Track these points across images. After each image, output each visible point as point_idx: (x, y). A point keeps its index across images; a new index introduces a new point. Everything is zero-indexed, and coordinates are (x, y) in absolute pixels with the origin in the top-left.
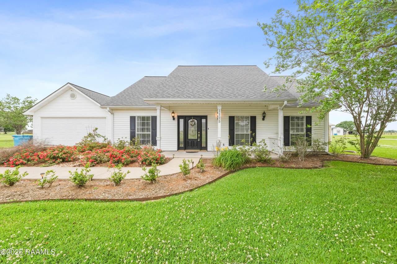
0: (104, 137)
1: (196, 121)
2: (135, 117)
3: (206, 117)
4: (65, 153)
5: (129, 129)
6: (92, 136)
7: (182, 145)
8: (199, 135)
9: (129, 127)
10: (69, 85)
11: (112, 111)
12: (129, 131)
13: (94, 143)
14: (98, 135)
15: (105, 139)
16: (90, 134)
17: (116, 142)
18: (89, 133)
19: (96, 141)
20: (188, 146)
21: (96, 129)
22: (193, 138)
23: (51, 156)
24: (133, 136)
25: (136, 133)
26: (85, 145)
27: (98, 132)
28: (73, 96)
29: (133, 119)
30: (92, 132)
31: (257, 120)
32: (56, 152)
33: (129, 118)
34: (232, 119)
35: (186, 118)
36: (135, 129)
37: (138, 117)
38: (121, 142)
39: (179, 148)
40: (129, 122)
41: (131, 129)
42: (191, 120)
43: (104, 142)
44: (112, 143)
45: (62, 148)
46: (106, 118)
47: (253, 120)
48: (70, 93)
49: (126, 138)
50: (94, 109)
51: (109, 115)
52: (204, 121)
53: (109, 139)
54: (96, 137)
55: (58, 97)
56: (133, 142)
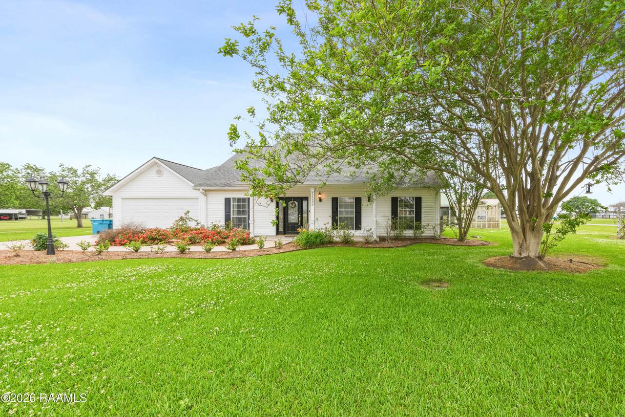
0: (196, 221)
1: (296, 203)
2: (230, 198)
3: (307, 199)
4: (161, 235)
5: (224, 212)
6: (184, 220)
7: (281, 229)
8: (300, 218)
9: (224, 209)
10: (155, 159)
11: (206, 193)
12: (224, 214)
13: (185, 227)
14: (190, 219)
15: (198, 223)
16: (181, 218)
17: (210, 226)
18: (180, 216)
19: (187, 226)
20: (288, 230)
21: (188, 212)
22: (293, 221)
23: (150, 237)
24: (227, 218)
25: (232, 216)
26: (176, 229)
27: (190, 215)
28: (159, 172)
29: (227, 201)
30: (184, 216)
31: (362, 202)
32: (154, 233)
33: (224, 200)
34: (335, 201)
35: (287, 200)
36: (230, 212)
37: (233, 198)
38: (215, 226)
39: (278, 233)
40: (224, 205)
41: (225, 212)
42: (292, 202)
43: (197, 227)
44: (206, 227)
45: (158, 231)
46: (198, 198)
47: (358, 201)
48: (156, 168)
49: (220, 221)
50: (185, 188)
51: (202, 198)
52: (305, 203)
53: (201, 224)
54: (187, 220)
55: (141, 173)
56: (227, 226)
